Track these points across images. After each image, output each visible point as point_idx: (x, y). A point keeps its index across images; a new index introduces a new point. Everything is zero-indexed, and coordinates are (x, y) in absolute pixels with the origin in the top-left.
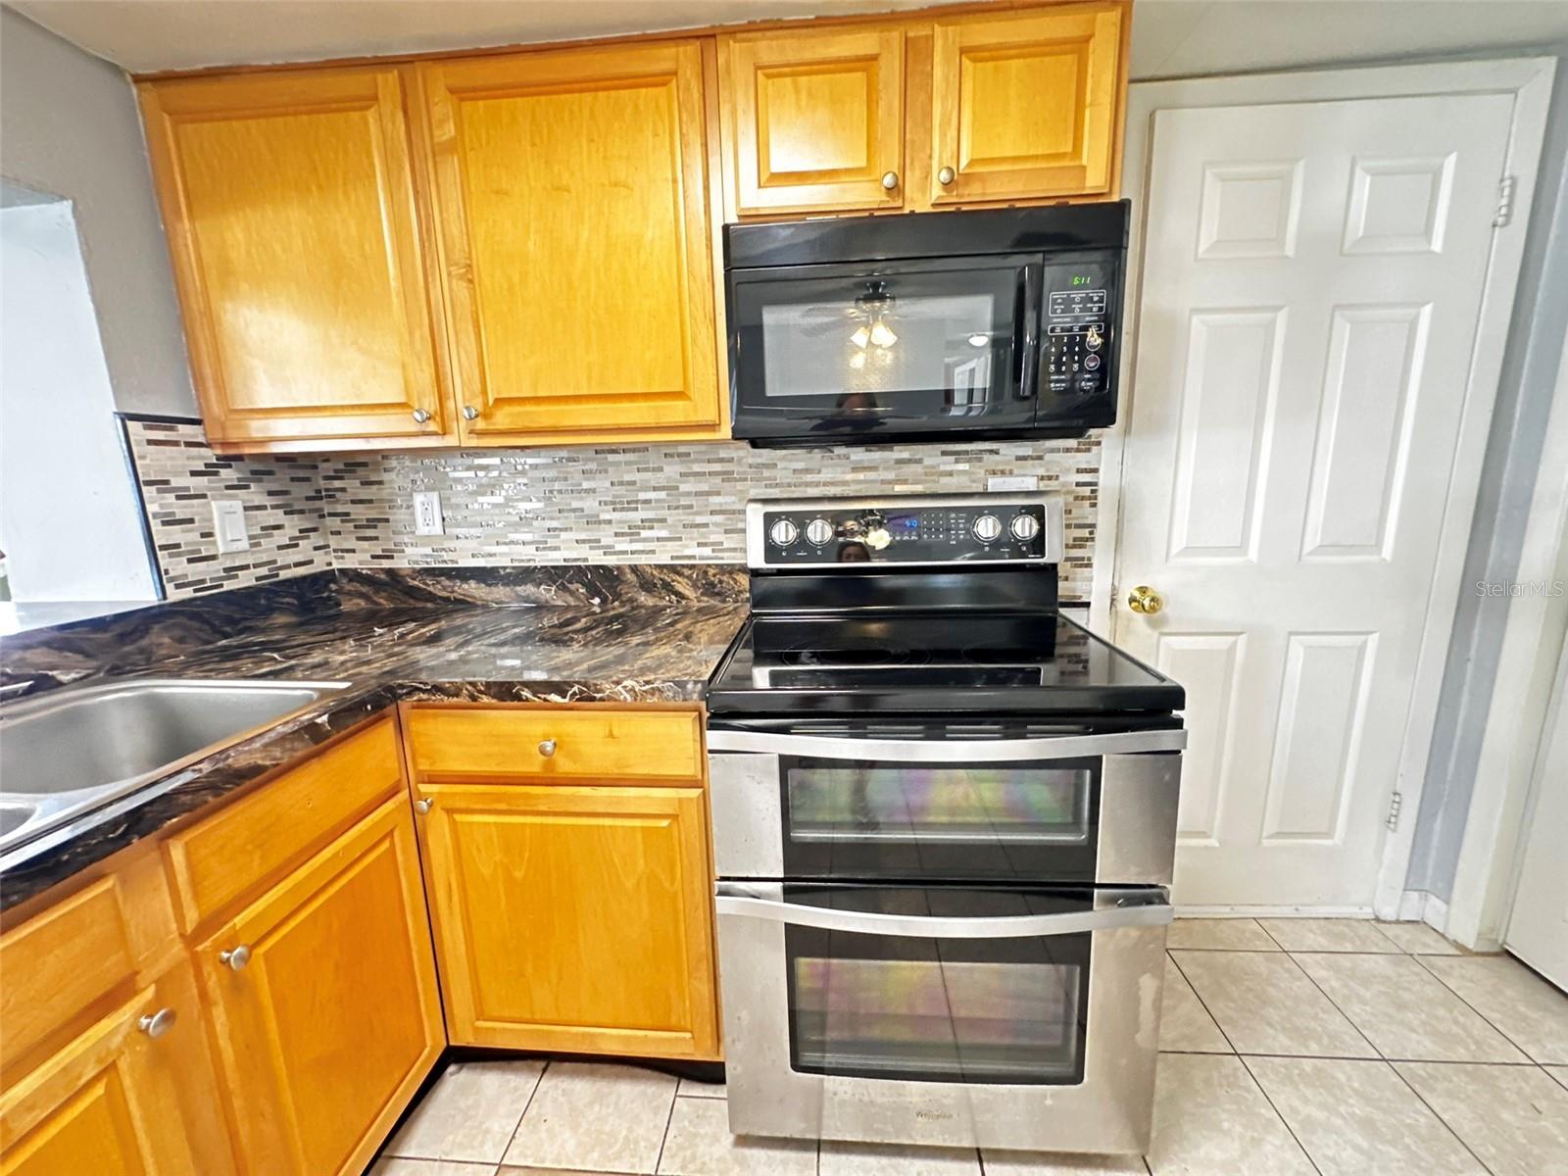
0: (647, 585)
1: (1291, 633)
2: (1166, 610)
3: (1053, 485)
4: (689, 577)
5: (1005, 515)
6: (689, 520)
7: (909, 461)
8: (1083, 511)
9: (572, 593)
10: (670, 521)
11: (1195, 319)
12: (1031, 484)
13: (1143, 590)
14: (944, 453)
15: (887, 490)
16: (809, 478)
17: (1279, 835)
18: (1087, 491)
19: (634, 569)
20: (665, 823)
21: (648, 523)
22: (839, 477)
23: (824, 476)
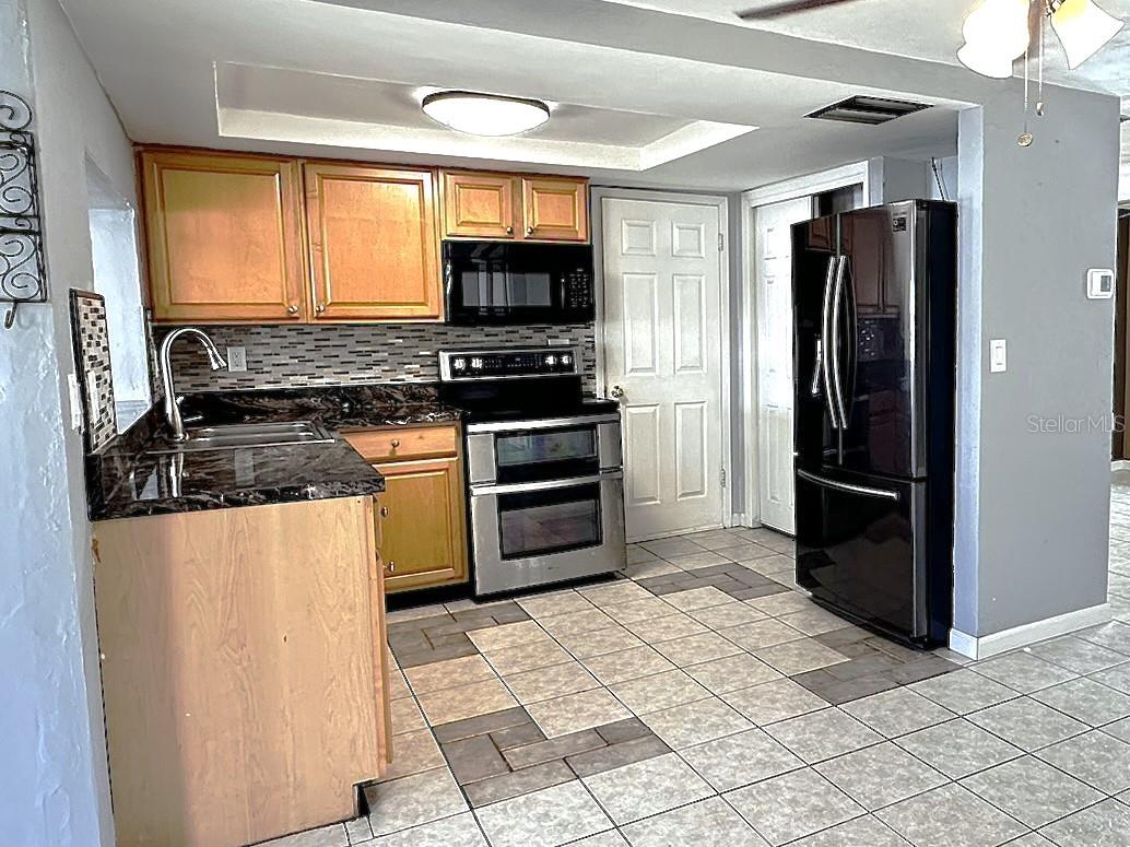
0: (379, 397)
1: (676, 404)
2: (627, 396)
3: (575, 343)
4: (402, 390)
5: (558, 355)
6: (400, 360)
7: (512, 332)
8: (589, 354)
9: (332, 402)
10: (390, 361)
11: (625, 276)
12: (567, 342)
13: (617, 388)
14: (528, 328)
15: (502, 344)
16: (463, 339)
17: (683, 495)
18: (590, 345)
19: (370, 387)
20: (442, 473)
21: (377, 363)
22: (479, 339)
23: (471, 339)
